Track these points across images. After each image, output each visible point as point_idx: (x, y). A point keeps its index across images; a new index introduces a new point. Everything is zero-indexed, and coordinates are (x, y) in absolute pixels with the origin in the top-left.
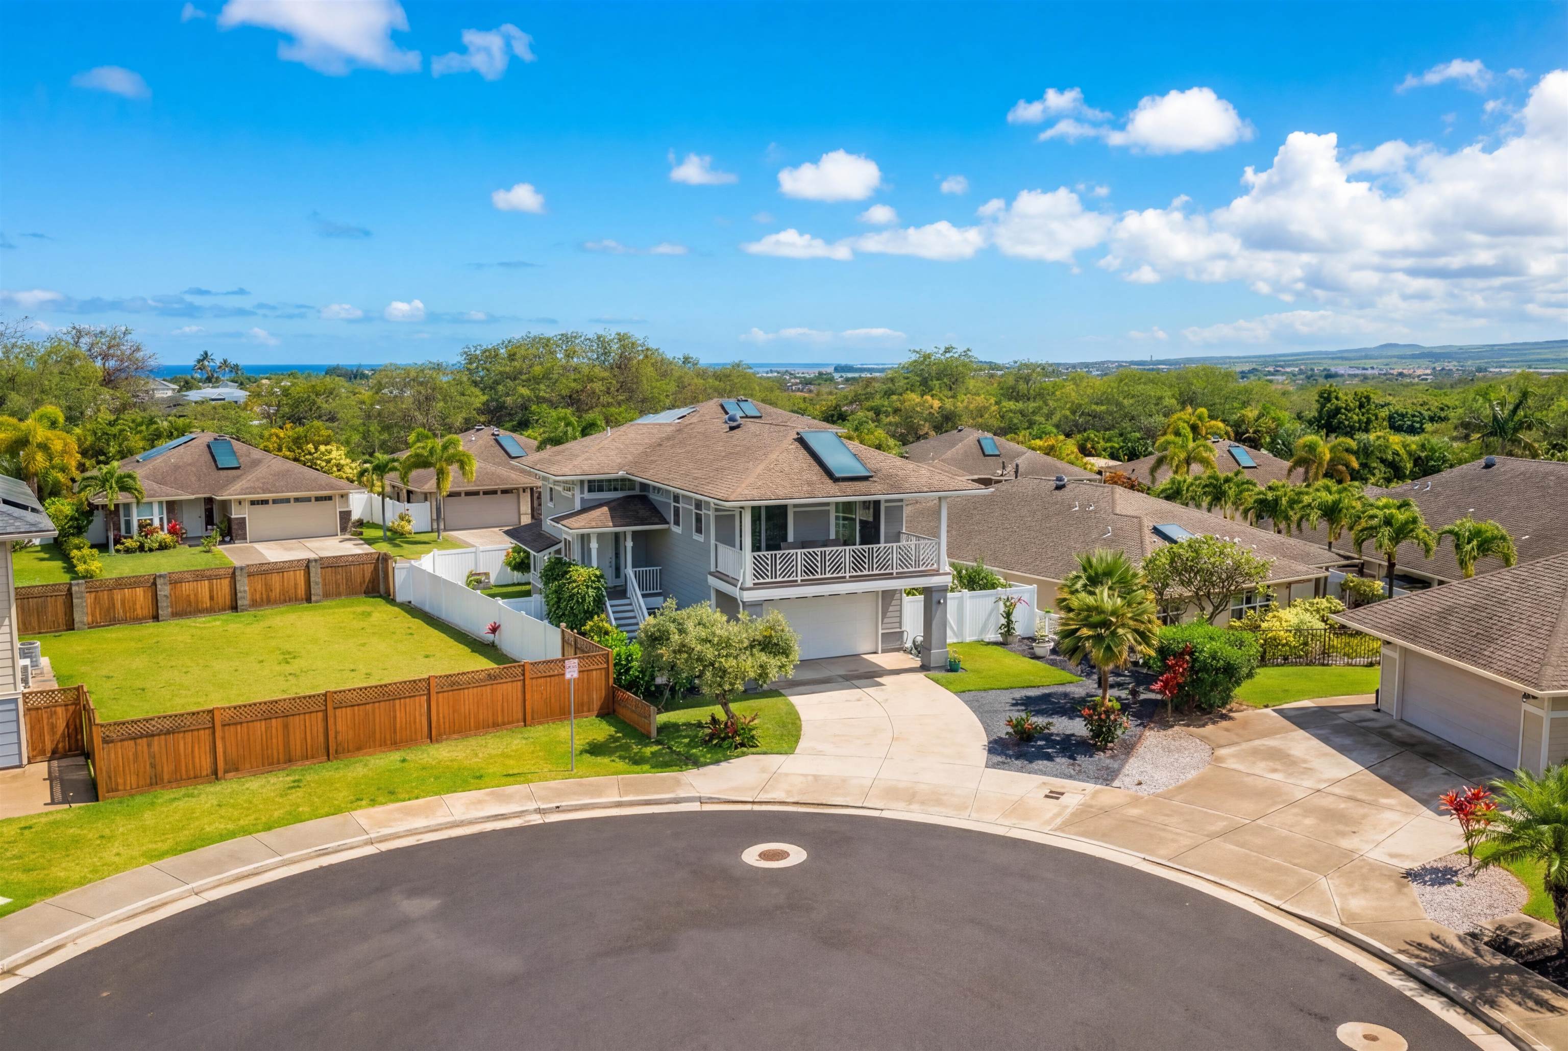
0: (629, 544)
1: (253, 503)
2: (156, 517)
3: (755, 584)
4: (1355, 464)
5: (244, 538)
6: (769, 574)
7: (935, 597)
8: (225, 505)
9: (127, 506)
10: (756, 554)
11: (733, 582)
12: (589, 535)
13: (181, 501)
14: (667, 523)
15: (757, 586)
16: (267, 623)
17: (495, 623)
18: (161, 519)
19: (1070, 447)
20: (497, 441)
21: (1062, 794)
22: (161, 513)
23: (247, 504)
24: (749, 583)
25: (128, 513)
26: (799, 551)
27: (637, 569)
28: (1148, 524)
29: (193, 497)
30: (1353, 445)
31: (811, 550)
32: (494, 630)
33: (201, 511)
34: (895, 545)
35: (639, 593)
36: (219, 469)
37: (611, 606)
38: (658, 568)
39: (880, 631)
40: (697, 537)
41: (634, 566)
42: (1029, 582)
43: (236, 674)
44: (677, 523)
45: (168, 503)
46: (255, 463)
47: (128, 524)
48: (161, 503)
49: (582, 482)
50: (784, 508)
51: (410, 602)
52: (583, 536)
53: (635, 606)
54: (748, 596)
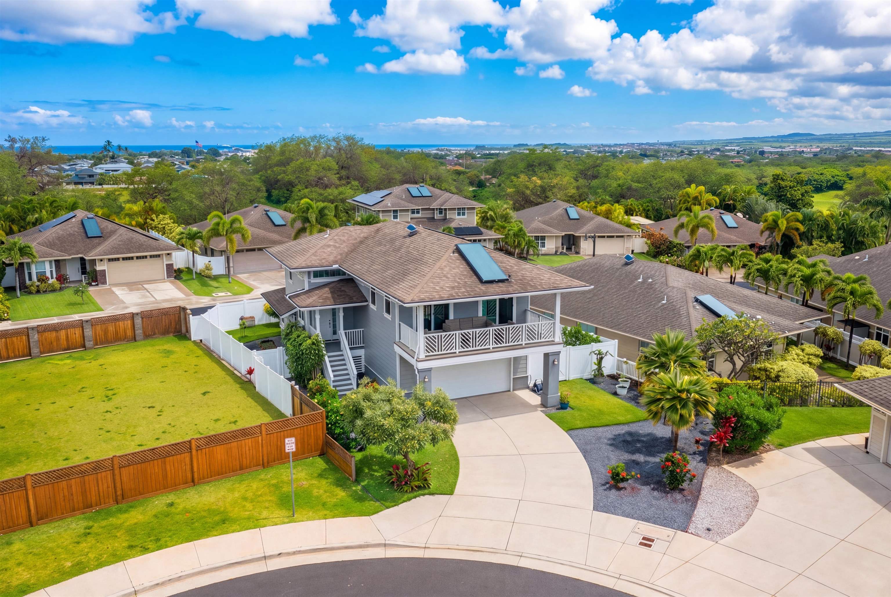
0: (341, 314)
1: (109, 260)
2: (48, 269)
3: (426, 356)
4: (802, 228)
5: (104, 283)
6: (437, 349)
7: (551, 359)
8: (93, 262)
9: (28, 264)
10: (427, 335)
11: (412, 354)
12: (314, 311)
13: (65, 260)
14: (367, 301)
15: (428, 359)
16: (101, 361)
17: (250, 368)
18: (51, 272)
19: (619, 210)
20: (267, 214)
21: (653, 541)
22: (51, 267)
23: (106, 261)
24: (422, 356)
25: (29, 268)
26: (457, 332)
27: (347, 331)
28: (691, 294)
29: (70, 257)
30: (800, 216)
31: (466, 331)
32: (251, 372)
33: (78, 265)
34: (524, 325)
35: (347, 347)
36: (89, 238)
37: (329, 357)
38: (362, 330)
39: (512, 377)
40: (386, 315)
41: (345, 329)
42: (612, 336)
43: (70, 411)
44: (374, 302)
45: (56, 261)
46: (113, 232)
47: (30, 274)
48: (50, 262)
49: (309, 273)
50: (447, 306)
51: (201, 341)
52: (310, 311)
53: (346, 357)
54: (421, 366)
